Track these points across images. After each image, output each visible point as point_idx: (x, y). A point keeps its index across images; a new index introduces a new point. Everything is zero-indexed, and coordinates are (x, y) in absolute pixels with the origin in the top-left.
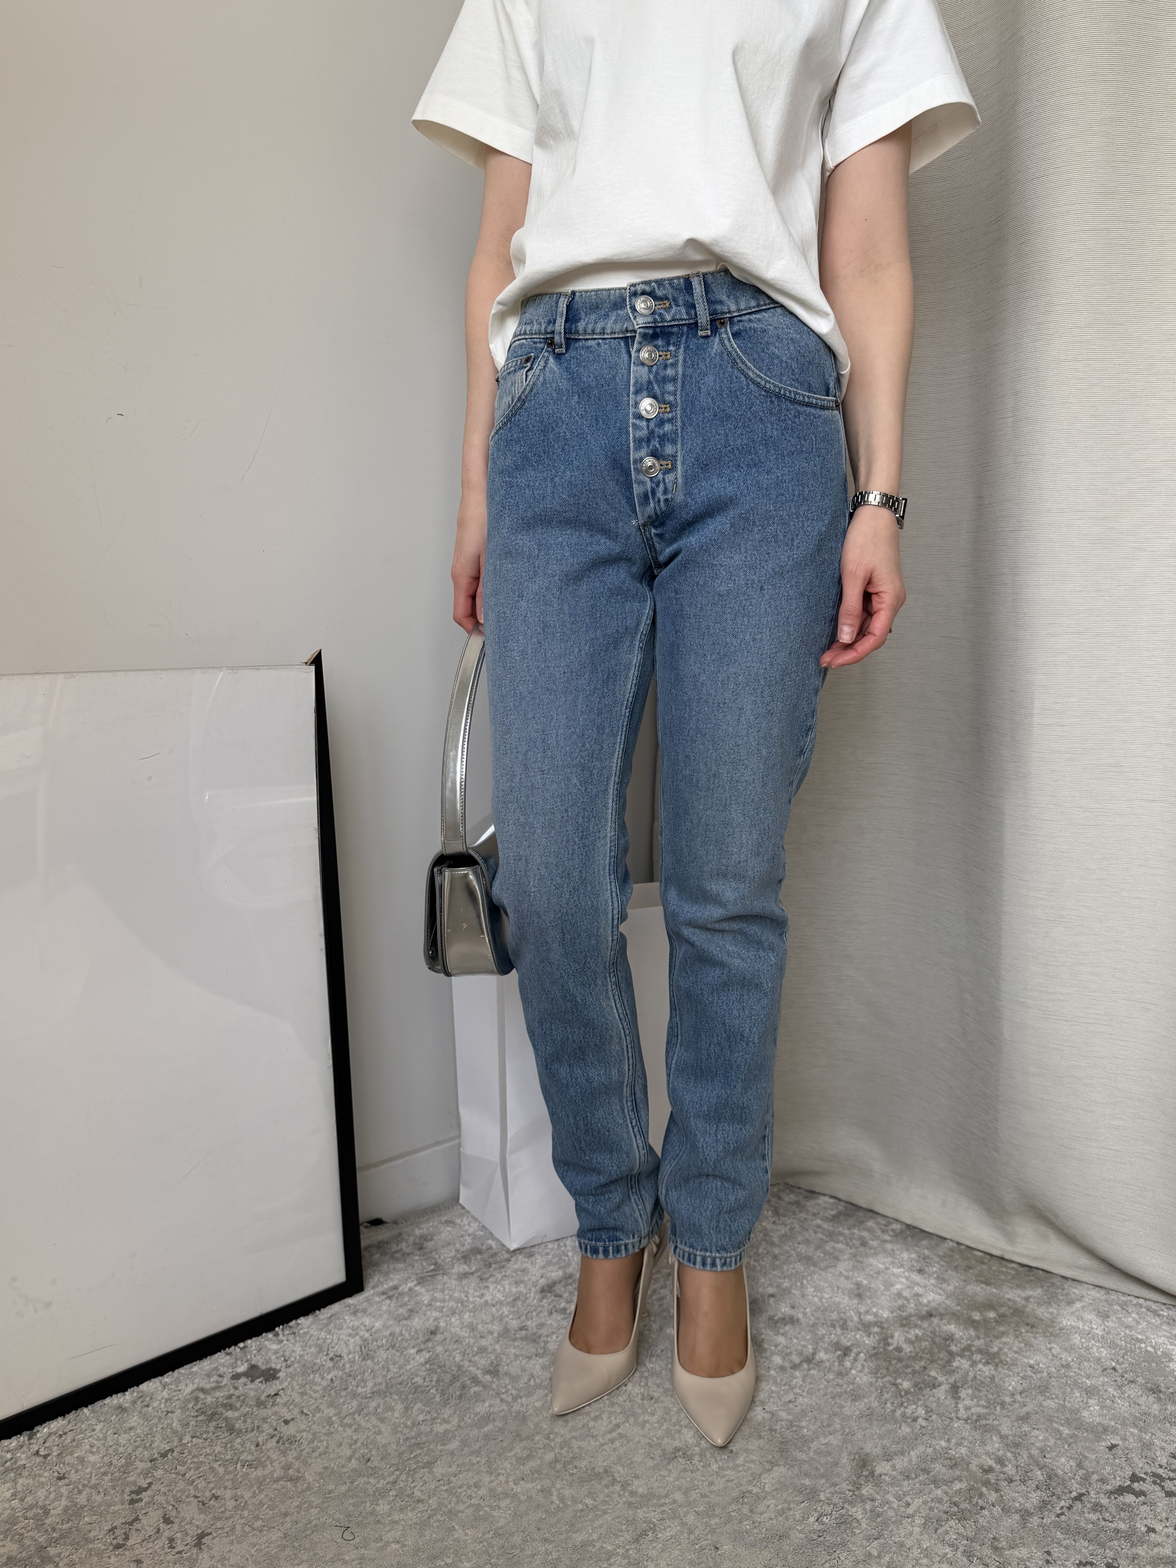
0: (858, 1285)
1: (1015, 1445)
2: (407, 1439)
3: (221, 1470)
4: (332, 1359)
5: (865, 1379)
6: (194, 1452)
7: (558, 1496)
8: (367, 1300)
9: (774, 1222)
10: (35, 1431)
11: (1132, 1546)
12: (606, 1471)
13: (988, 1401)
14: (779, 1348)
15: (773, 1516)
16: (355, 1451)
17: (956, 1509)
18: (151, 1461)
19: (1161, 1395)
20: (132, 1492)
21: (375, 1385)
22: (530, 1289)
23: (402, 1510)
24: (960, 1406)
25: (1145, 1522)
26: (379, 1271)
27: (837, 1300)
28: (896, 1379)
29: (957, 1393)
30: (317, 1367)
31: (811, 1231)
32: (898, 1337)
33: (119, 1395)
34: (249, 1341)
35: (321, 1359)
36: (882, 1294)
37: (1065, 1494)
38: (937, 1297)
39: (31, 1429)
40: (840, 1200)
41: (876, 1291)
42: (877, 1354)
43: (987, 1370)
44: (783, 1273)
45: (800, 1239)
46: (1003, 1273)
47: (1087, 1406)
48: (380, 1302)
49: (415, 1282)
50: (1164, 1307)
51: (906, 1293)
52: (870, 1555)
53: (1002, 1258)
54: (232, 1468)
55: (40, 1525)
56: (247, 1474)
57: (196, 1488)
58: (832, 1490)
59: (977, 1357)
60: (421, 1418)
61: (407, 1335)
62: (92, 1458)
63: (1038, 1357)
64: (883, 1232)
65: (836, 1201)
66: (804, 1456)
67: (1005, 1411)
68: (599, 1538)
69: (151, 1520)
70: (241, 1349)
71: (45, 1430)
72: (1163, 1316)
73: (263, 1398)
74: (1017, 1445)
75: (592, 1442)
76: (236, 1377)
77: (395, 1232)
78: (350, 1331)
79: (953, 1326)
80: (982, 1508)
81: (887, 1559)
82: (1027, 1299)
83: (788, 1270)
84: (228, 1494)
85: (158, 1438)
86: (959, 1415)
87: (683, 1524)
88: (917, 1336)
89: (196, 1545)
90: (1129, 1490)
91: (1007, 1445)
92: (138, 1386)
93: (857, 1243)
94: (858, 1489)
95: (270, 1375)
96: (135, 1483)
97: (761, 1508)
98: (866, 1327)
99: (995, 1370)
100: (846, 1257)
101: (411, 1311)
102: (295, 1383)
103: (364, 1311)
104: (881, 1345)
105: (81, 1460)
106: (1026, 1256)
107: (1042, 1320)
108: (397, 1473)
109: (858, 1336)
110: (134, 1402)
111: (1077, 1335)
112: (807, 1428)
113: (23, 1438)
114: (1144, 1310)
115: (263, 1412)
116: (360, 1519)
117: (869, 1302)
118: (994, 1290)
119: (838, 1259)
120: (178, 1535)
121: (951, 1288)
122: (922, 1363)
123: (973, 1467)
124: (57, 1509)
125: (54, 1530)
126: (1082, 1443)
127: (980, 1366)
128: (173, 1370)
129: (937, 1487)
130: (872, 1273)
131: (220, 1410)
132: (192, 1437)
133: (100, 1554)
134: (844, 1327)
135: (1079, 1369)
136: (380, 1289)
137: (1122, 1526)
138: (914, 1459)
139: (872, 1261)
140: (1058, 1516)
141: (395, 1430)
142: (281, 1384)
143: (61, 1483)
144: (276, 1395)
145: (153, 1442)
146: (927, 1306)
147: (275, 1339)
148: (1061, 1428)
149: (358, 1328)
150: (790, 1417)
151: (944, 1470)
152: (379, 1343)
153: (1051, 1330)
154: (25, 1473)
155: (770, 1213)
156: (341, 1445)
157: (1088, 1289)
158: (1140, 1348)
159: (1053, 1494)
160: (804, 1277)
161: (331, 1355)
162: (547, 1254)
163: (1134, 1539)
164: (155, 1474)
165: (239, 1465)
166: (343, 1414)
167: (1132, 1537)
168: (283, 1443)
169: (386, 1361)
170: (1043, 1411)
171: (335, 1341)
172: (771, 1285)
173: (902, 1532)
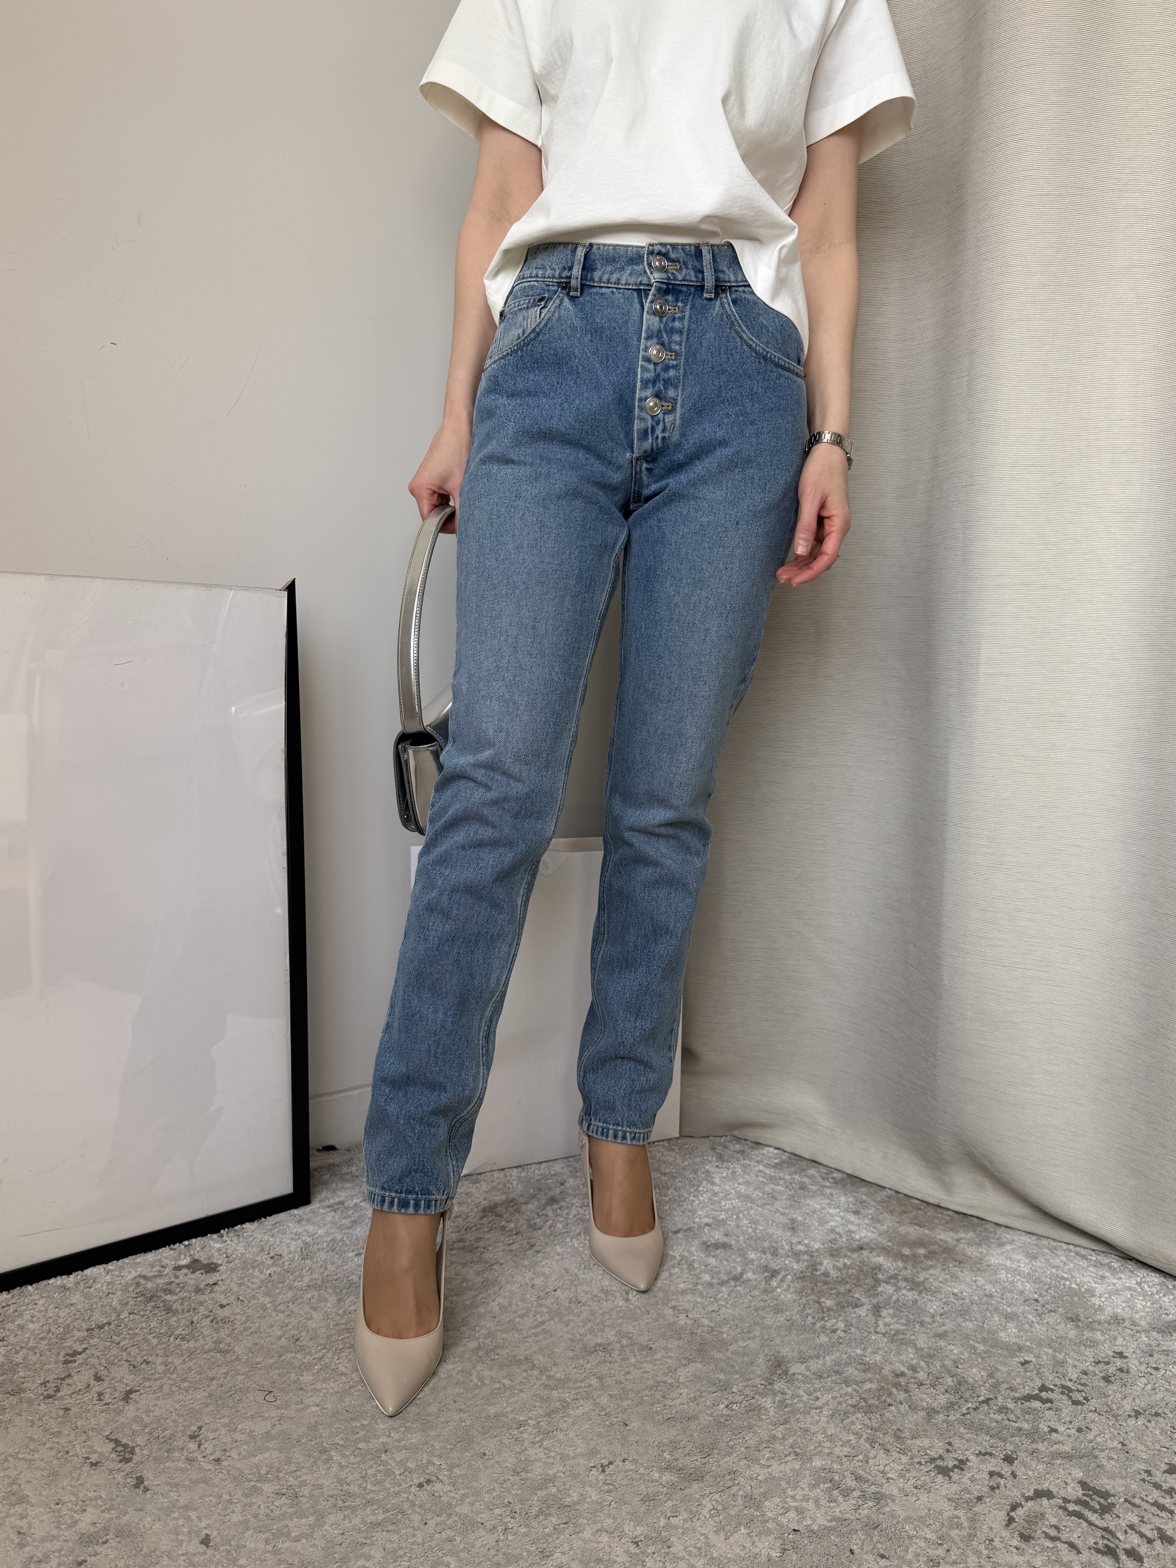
0: (793, 1221)
1: (929, 1357)
2: (337, 1325)
3: (155, 1341)
4: (272, 1258)
6: (131, 1325)
7: (477, 1376)
8: (313, 1212)
9: (717, 1166)
11: (1032, 1442)
12: (527, 1358)
13: (908, 1321)
14: (709, 1267)
15: (685, 1402)
16: (285, 1332)
17: (863, 1404)
18: (88, 1331)
19: (1080, 1324)
20: (67, 1355)
21: (311, 1280)
22: (472, 1210)
23: (324, 1381)
24: (880, 1323)
25: (1049, 1424)
26: (327, 1189)
27: (770, 1231)
28: (819, 1298)
29: (878, 1311)
30: (256, 1264)
31: (753, 1175)
32: (827, 1264)
33: (65, 1276)
34: (194, 1240)
35: (263, 1257)
36: (816, 1229)
37: (973, 1398)
38: (869, 1234)
40: (784, 1151)
41: (810, 1226)
42: (804, 1277)
43: (911, 1295)
44: (720, 1206)
45: (741, 1180)
46: (938, 1218)
47: (1005, 1329)
48: (325, 1213)
50: (1093, 1253)
51: (840, 1230)
52: (774, 1437)
53: (939, 1206)
56: (179, 1345)
57: (129, 1354)
58: (745, 1383)
59: (903, 1284)
61: (347, 1242)
62: (31, 1326)
63: (963, 1287)
64: (823, 1179)
65: (781, 1152)
66: (721, 1356)
67: (923, 1329)
68: (513, 1411)
69: (82, 1377)
70: (186, 1246)
72: (1091, 1260)
73: (202, 1286)
74: (931, 1356)
75: (516, 1335)
76: (178, 1268)
77: (347, 1157)
78: (293, 1236)
79: (882, 1258)
80: (890, 1405)
81: (791, 1440)
82: (958, 1240)
83: (725, 1205)
84: (159, 1360)
85: (97, 1313)
86: (878, 1330)
87: (596, 1404)
88: (845, 1265)
89: (123, 1399)
90: (1037, 1398)
91: (921, 1356)
92: (82, 1271)
93: (797, 1187)
94: (771, 1384)
95: (211, 1268)
96: (70, 1347)
97: (674, 1394)
98: (797, 1255)
99: (919, 1295)
100: (785, 1197)
101: (354, 1222)
102: (234, 1276)
103: (309, 1220)
104: (810, 1270)
105: (22, 1327)
106: (963, 1205)
107: (970, 1258)
108: (324, 1351)
109: (787, 1262)
110: (76, 1285)
111: (1003, 1272)
112: (726, 1332)
114: (1074, 1254)
115: (201, 1298)
116: (283, 1386)
117: (802, 1235)
118: (927, 1232)
119: (777, 1199)
120: (107, 1390)
121: (885, 1227)
122: (848, 1287)
123: (885, 1372)
126: (996, 1358)
127: (904, 1291)
128: (118, 1260)
129: (848, 1386)
130: (808, 1211)
131: (160, 1293)
132: (130, 1314)
133: (30, 1402)
134: (775, 1253)
135: (1002, 1298)
136: (327, 1203)
137: (1026, 1426)
138: (828, 1363)
139: (810, 1202)
140: (964, 1415)
141: (327, 1316)
142: (220, 1276)
144: (215, 1284)
145: (92, 1316)
146: (859, 1241)
147: (219, 1239)
148: (977, 1345)
149: (301, 1233)
150: (712, 1324)
151: (856, 1373)
152: (320, 1246)
153: (978, 1266)
155: (714, 1159)
156: (272, 1326)
157: (1020, 1235)
158: (1064, 1284)
159: (962, 1397)
160: (740, 1211)
161: (272, 1254)
162: (492, 1181)
163: (1036, 1437)
164: (91, 1341)
165: (172, 1338)
166: (279, 1301)
167: (1034, 1435)
168: (217, 1323)
169: (325, 1261)
170: (961, 1331)
171: (278, 1243)
172: (706, 1216)
173: (809, 1420)
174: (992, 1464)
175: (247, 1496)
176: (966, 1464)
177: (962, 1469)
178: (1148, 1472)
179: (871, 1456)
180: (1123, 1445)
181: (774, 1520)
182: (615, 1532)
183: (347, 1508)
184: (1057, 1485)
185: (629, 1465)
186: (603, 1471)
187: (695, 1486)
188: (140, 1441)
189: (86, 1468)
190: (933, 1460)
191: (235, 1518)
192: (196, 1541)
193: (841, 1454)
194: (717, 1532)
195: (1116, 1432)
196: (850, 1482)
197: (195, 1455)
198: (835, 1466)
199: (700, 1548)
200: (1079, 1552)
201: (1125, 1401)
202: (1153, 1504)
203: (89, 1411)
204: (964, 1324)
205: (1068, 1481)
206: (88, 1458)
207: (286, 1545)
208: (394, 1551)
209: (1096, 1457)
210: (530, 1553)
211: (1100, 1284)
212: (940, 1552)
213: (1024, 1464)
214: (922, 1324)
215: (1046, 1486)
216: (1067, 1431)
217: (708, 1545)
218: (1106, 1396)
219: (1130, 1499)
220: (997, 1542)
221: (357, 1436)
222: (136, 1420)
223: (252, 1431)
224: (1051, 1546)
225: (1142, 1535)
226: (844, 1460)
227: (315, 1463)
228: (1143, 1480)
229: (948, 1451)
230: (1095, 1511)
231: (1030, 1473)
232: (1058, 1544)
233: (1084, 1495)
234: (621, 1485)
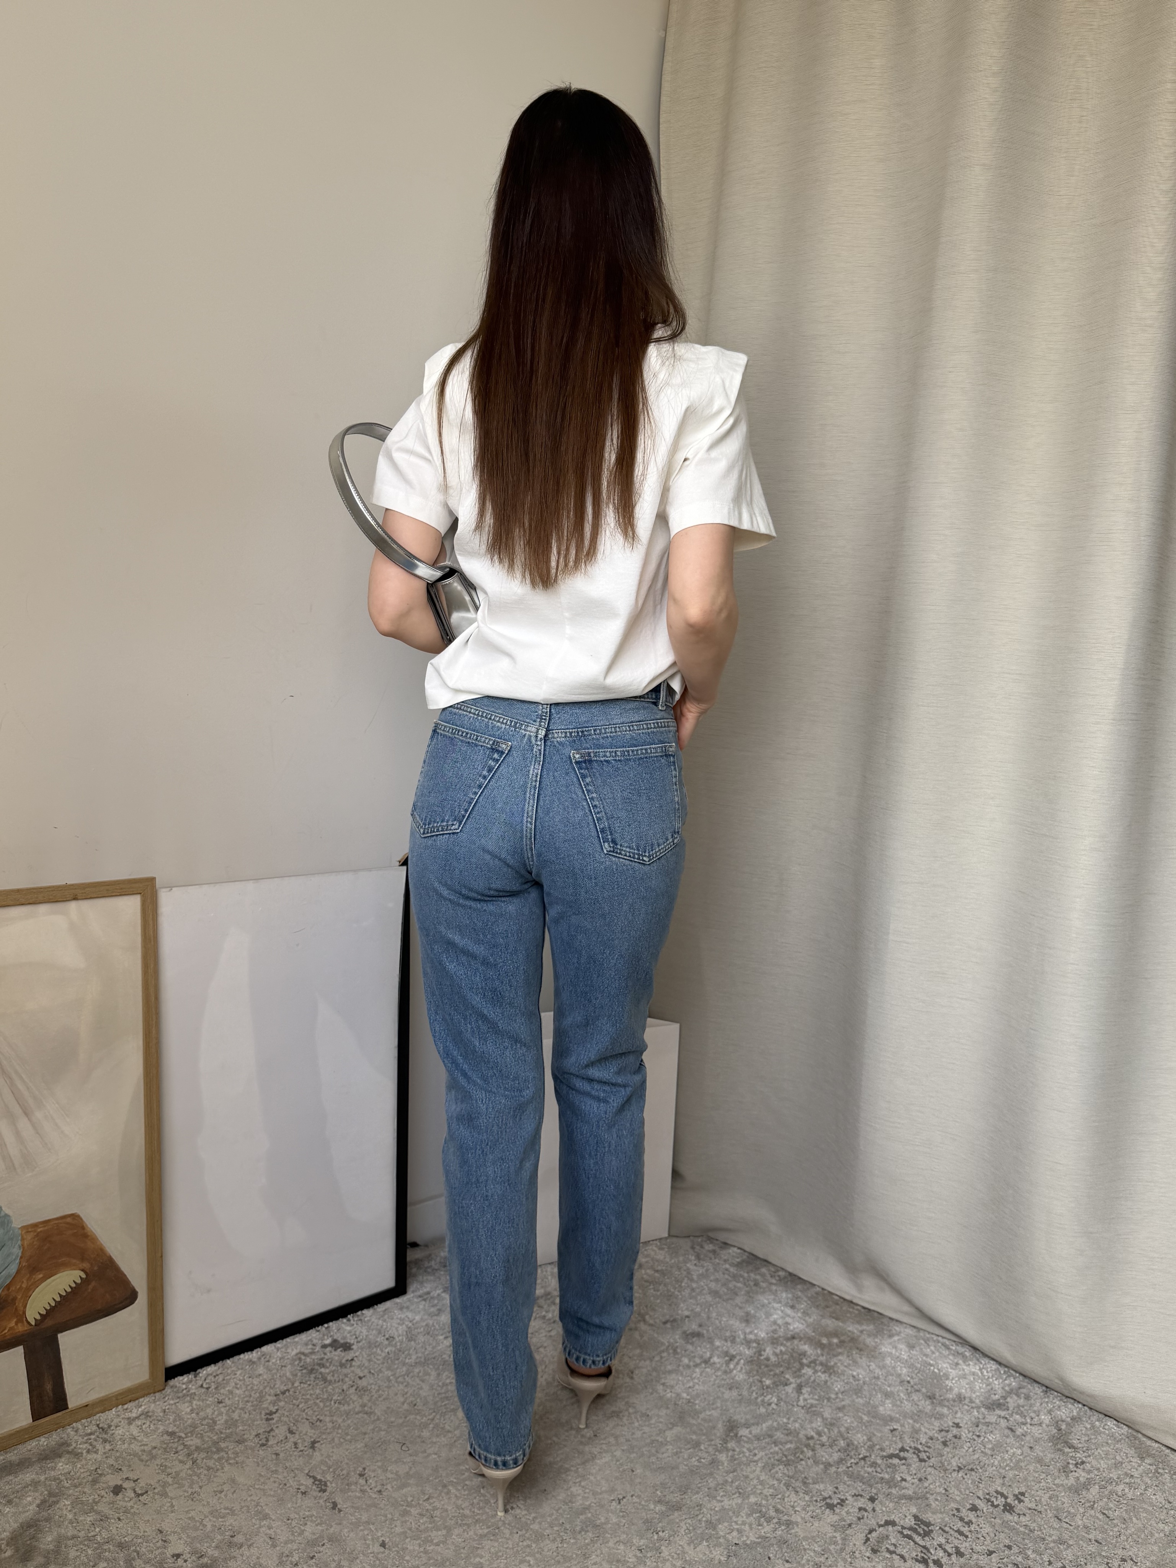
0: (748, 1313)
2: (439, 1394)
3: (321, 1405)
4: (387, 1339)
5: (741, 1377)
6: (303, 1392)
8: (409, 1300)
9: (695, 1265)
10: (198, 1372)
11: (889, 1488)
13: (820, 1397)
14: (687, 1352)
15: (670, 1455)
16: (406, 1398)
17: (784, 1459)
18: (276, 1395)
19: (935, 1401)
20: (267, 1414)
21: (417, 1358)
23: (437, 1436)
24: (801, 1398)
25: (901, 1475)
26: (417, 1281)
27: (731, 1322)
28: (762, 1378)
29: (801, 1389)
30: (377, 1344)
31: (721, 1273)
32: (769, 1351)
33: (249, 1353)
34: (331, 1324)
35: (380, 1339)
36: (763, 1321)
37: (856, 1455)
38: (800, 1326)
39: (195, 1371)
40: (745, 1251)
41: (759, 1319)
42: (752, 1361)
43: (823, 1377)
44: (697, 1301)
45: (712, 1278)
46: (851, 1313)
47: (884, 1404)
48: (419, 1302)
49: (442, 1290)
50: (953, 1343)
51: (780, 1322)
52: (726, 1481)
53: (852, 1302)
54: (328, 1404)
55: (212, 1430)
56: (338, 1408)
57: (307, 1414)
58: (709, 1443)
59: (819, 1368)
60: (448, 1381)
61: (437, 1327)
62: (237, 1392)
63: (859, 1371)
64: (771, 1277)
65: (742, 1251)
66: (694, 1422)
67: (829, 1404)
68: (561, 1460)
69: (281, 1432)
70: (326, 1328)
71: (204, 1372)
72: (952, 1349)
73: (344, 1361)
74: (832, 1424)
76: (324, 1346)
77: (427, 1253)
78: (399, 1321)
79: (807, 1346)
80: (802, 1460)
81: (737, 1484)
82: (862, 1332)
83: (700, 1300)
84: (328, 1419)
85: (278, 1383)
86: (799, 1404)
87: (613, 1456)
88: (781, 1351)
89: (311, 1448)
90: (897, 1456)
91: (826, 1424)
92: (261, 1348)
93: (752, 1284)
94: (726, 1443)
95: (347, 1347)
96: (267, 1408)
97: (663, 1450)
98: (748, 1343)
99: (829, 1376)
100: (743, 1293)
101: (439, 1310)
102: (364, 1353)
103: (408, 1308)
104: (757, 1355)
105: (231, 1392)
106: (868, 1302)
107: (868, 1346)
108: (434, 1414)
109: (741, 1348)
110: (259, 1359)
111: (889, 1359)
112: (699, 1404)
113: (191, 1376)
114: (940, 1344)
115: (345, 1371)
116: (412, 1439)
117: (753, 1326)
118: (841, 1324)
119: (737, 1295)
120: (299, 1441)
121: (811, 1320)
122: (781, 1369)
123: (801, 1436)
124: (221, 1420)
125: (221, 1433)
126: (875, 1426)
127: (819, 1374)
128: (282, 1339)
129: (776, 1446)
130: (758, 1306)
131: (316, 1367)
132: (301, 1383)
133: (252, 1449)
134: (733, 1341)
135: (885, 1380)
136: (418, 1293)
137: (887, 1476)
138: (764, 1429)
139: (761, 1297)
140: (848, 1468)
141: (432, 1387)
142: (355, 1353)
143: (221, 1405)
144: (352, 1360)
145: (275, 1384)
146: (792, 1331)
147: (348, 1323)
148: (863, 1416)
149: (404, 1319)
150: (688, 1397)
151: (782, 1436)
152: (419, 1330)
153: (873, 1353)
154: (196, 1398)
155: (693, 1258)
156: (396, 1394)
157: (906, 1328)
158: (929, 1369)
159: (848, 1455)
160: (711, 1305)
161: (387, 1336)
163: (892, 1484)
164: (280, 1404)
165: (332, 1402)
166: (397, 1375)
167: (891, 1483)
168: (360, 1391)
169: (424, 1343)
170: (854, 1405)
171: (389, 1327)
172: (687, 1309)
173: (749, 1470)
174: (861, 1503)
175: (403, 1516)
176: (844, 1502)
177: (842, 1506)
178: (958, 1510)
179: (787, 1495)
180: (946, 1490)
181: (724, 1537)
182: (627, 1543)
183: (466, 1524)
184: (899, 1517)
185: (635, 1499)
186: (620, 1503)
187: (676, 1514)
188: (329, 1477)
189: (299, 1495)
190: (825, 1499)
191: (398, 1530)
192: (377, 1545)
193: (768, 1494)
194: (689, 1544)
195: (943, 1482)
196: (772, 1513)
197: (365, 1487)
198: (764, 1502)
199: (679, 1554)
200: (905, 1561)
201: (953, 1460)
202: (956, 1531)
203: (291, 1456)
204: (857, 1400)
205: (907, 1515)
206: (299, 1489)
207: (431, 1548)
208: (497, 1553)
209: (927, 1499)
210: (577, 1555)
211: (954, 1369)
212: (822, 1559)
213: (881, 1503)
214: (829, 1399)
215: (892, 1517)
216: (913, 1480)
217: (684, 1552)
218: (942, 1456)
219: (943, 1527)
220: (857, 1554)
221: (464, 1476)
222: (322, 1462)
223: (397, 1472)
224: (889, 1556)
225: (945, 1551)
226: (769, 1498)
227: (440, 1494)
228: (954, 1515)
229: (835, 1493)
230: (920, 1535)
231: (884, 1509)
232: (894, 1555)
233: (915, 1524)
234: (630, 1512)
